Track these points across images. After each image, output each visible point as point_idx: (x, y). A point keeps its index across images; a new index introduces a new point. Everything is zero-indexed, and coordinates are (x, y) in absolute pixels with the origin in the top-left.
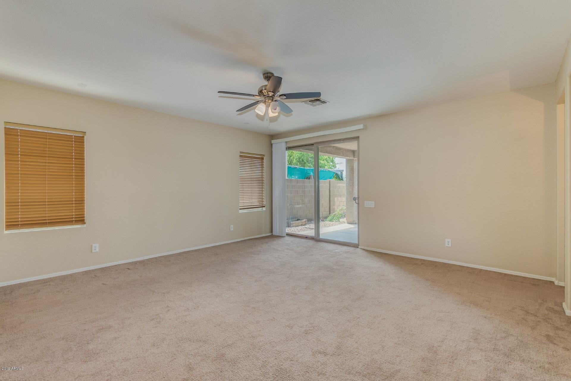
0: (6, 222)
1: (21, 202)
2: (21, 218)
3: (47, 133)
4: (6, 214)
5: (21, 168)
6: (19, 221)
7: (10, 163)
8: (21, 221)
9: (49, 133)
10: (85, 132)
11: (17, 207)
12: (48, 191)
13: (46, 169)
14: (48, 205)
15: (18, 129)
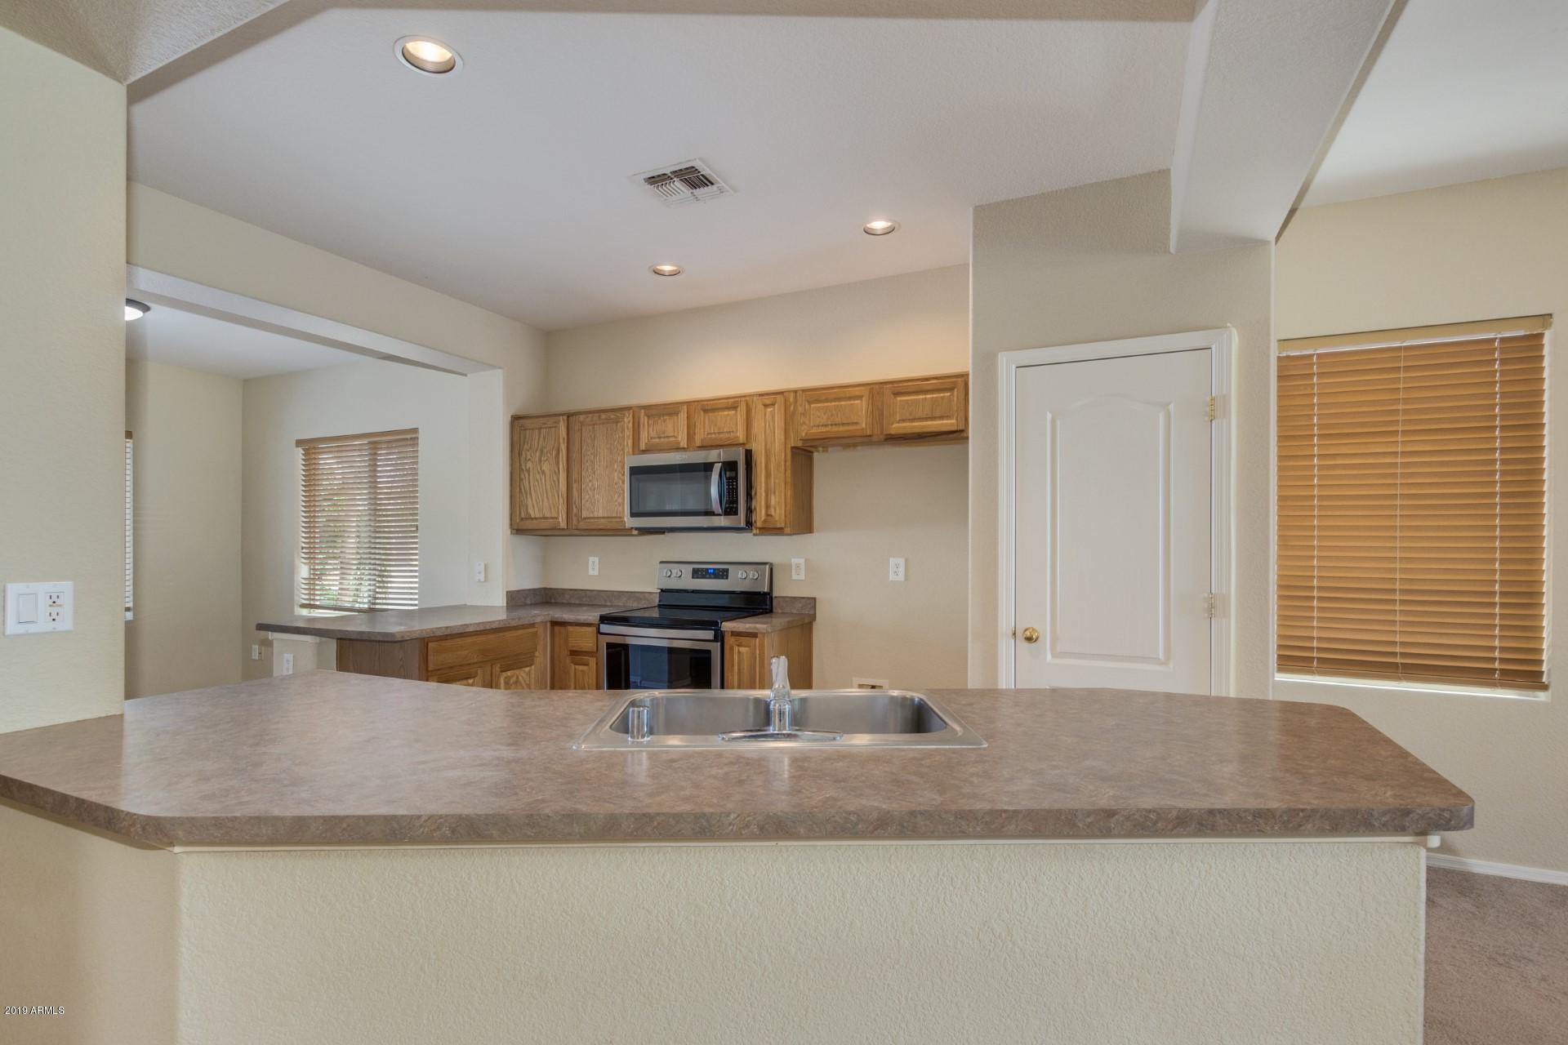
0: (1280, 647)
1: (1320, 588)
2: (1320, 639)
3: (1399, 348)
4: (1280, 623)
5: (1321, 477)
6: (1312, 649)
7: (1291, 463)
8: (1319, 649)
9: (1407, 348)
10: (1551, 315)
11: (1307, 604)
12: (1404, 555)
13: (1394, 475)
14: (1403, 602)
15: (1311, 356)
